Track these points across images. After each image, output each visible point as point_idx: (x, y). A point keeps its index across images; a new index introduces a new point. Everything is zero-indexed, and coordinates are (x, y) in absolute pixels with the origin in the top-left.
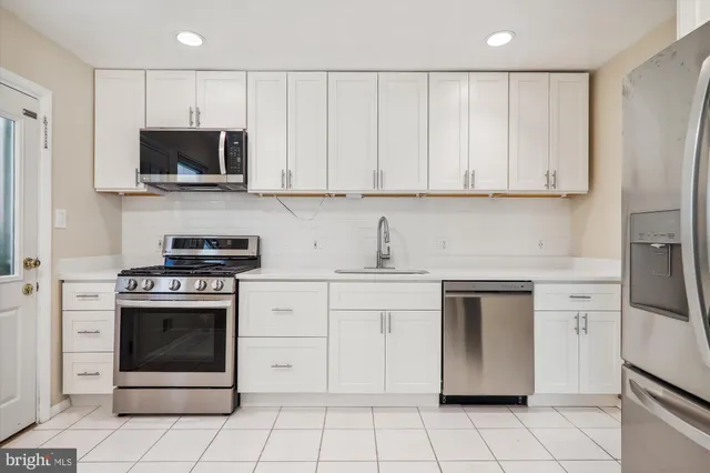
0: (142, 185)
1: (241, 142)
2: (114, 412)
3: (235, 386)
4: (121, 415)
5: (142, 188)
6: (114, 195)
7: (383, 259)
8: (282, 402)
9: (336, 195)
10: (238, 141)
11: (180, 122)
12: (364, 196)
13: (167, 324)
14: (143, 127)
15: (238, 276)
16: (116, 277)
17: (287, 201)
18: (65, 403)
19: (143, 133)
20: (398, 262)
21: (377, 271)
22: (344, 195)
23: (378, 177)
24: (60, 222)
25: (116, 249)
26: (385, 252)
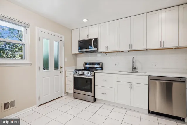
0: (79, 52)
1: (97, 41)
2: (73, 97)
3: (94, 96)
4: (74, 98)
5: (79, 53)
6: (75, 54)
7: (134, 69)
8: (105, 102)
9: (121, 52)
10: (96, 40)
11: (85, 38)
12: (129, 51)
13: (87, 82)
14: (79, 40)
15: (95, 72)
16: (73, 71)
17: (108, 54)
18: (67, 94)
19: (79, 41)
20: (139, 70)
21: (132, 72)
22: (123, 51)
23: (131, 46)
24: (66, 60)
25: (76, 65)
26: (134, 66)
